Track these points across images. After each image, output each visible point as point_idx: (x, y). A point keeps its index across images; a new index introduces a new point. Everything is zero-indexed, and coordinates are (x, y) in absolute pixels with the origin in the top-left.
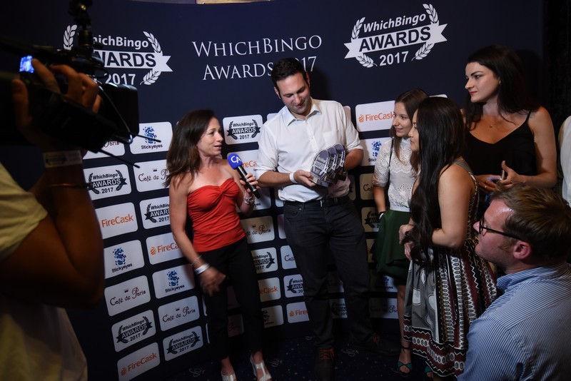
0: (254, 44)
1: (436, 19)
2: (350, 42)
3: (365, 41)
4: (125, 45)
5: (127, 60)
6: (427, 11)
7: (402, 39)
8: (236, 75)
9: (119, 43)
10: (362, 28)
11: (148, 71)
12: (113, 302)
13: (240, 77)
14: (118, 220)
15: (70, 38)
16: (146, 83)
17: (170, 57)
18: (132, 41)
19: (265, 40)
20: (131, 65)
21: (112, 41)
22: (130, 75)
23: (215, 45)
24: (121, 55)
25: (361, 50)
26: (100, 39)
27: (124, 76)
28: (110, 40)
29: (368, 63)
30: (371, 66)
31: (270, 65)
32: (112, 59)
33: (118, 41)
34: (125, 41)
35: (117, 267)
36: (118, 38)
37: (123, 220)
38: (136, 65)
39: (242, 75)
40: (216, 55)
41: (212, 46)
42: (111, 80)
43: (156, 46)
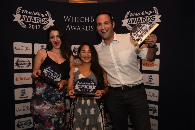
0: (87, 18)
1: (158, 13)
2: (124, 20)
3: (130, 20)
4: (38, 15)
5: (38, 20)
6: (155, 10)
8: (79, 29)
9: (36, 14)
10: (129, 15)
11: (45, 25)
12: (18, 110)
13: (80, 30)
14: (25, 79)
15: (19, 11)
16: (44, 29)
17: (54, 21)
18: (41, 14)
19: (91, 17)
20: (39, 22)
21: (34, 13)
22: (38, 26)
23: (72, 17)
24: (36, 18)
25: (128, 23)
26: (30, 12)
27: (36, 26)
28: (33, 13)
29: (130, 28)
31: (92, 27)
32: (33, 19)
33: (36, 13)
34: (39, 14)
35: (22, 97)
36: (36, 12)
37: (27, 79)
38: (41, 22)
39: (81, 29)
40: (72, 21)
41: (71, 18)
42: (31, 27)
43: (50, 16)
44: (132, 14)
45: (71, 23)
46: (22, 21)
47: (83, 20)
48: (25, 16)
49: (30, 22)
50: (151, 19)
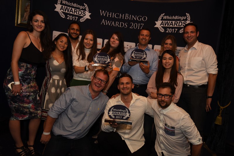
0: (122, 15)
1: (189, 20)
2: (157, 21)
3: (163, 22)
5: (76, 12)
6: (187, 16)
7: (176, 24)
8: (113, 25)
9: (75, 6)
10: (163, 17)
11: (82, 17)
16: (81, 21)
17: (91, 14)
18: (79, 6)
19: (126, 14)
20: (77, 14)
21: (73, 5)
22: (76, 17)
24: (75, 10)
25: (160, 25)
26: (69, 3)
27: (74, 17)
29: (162, 30)
30: (163, 31)
31: (126, 24)
32: (71, 11)
33: (75, 5)
34: (77, 5)
36: (75, 4)
38: (79, 14)
39: (115, 25)
40: (108, 16)
41: (107, 13)
42: (69, 18)
43: (87, 9)
44: (165, 16)
45: (106, 18)
46: (62, 12)
47: (118, 16)
48: (65, 7)
49: (69, 13)
50: (183, 24)
